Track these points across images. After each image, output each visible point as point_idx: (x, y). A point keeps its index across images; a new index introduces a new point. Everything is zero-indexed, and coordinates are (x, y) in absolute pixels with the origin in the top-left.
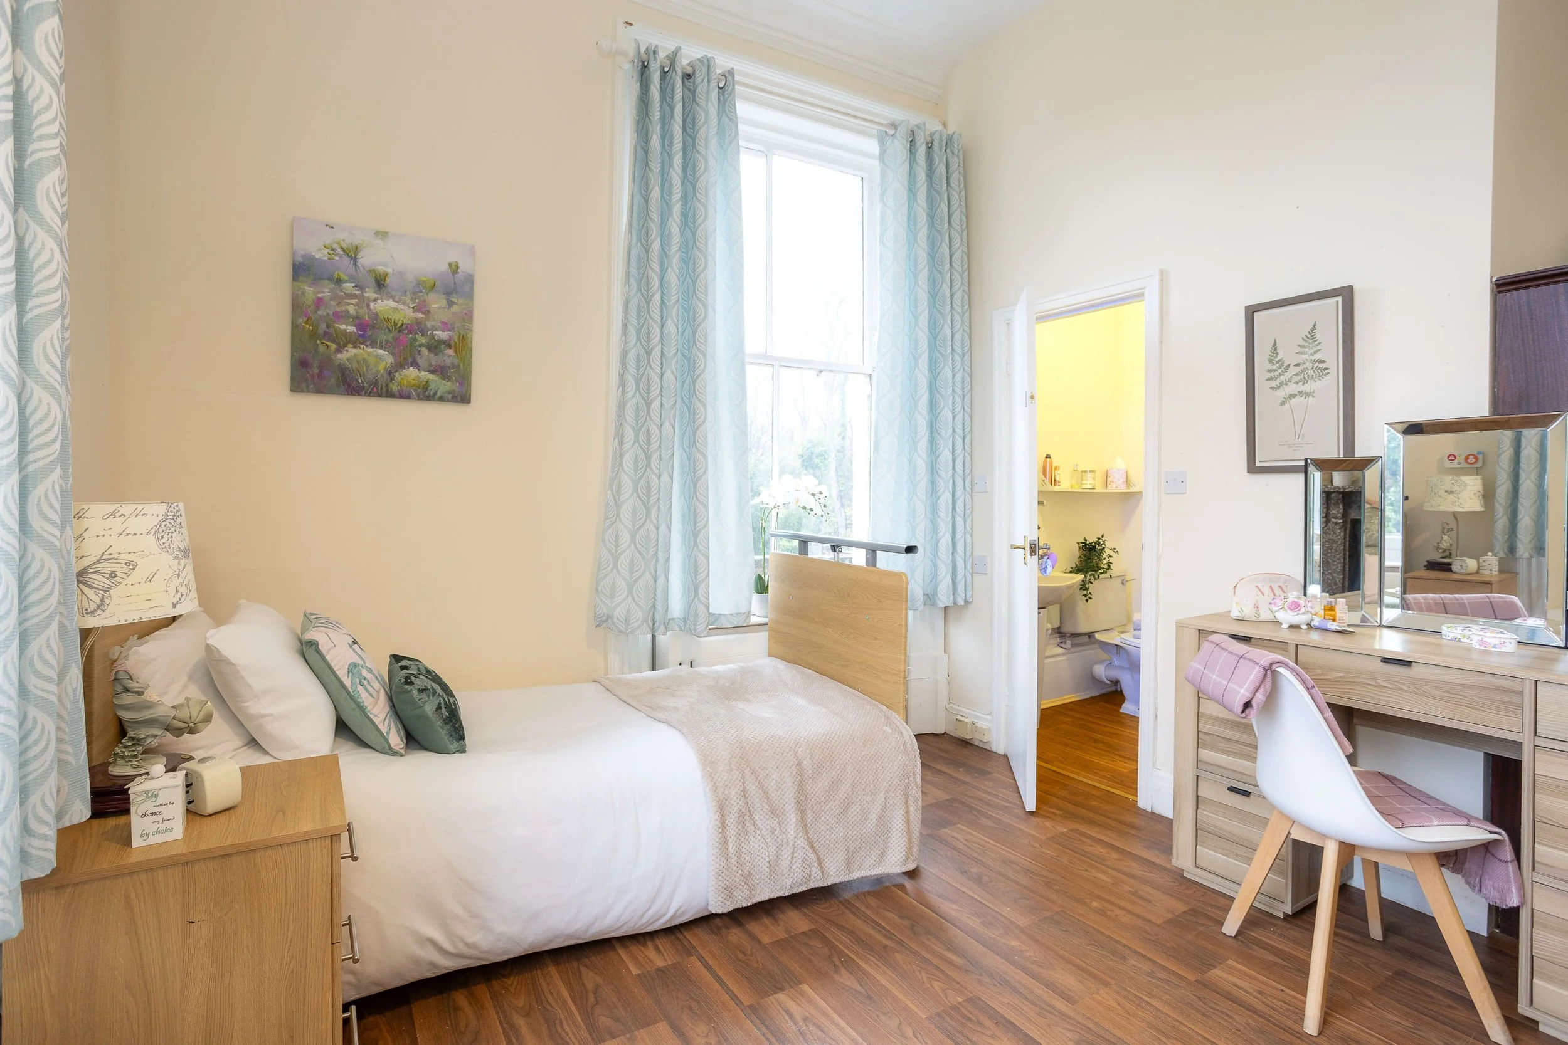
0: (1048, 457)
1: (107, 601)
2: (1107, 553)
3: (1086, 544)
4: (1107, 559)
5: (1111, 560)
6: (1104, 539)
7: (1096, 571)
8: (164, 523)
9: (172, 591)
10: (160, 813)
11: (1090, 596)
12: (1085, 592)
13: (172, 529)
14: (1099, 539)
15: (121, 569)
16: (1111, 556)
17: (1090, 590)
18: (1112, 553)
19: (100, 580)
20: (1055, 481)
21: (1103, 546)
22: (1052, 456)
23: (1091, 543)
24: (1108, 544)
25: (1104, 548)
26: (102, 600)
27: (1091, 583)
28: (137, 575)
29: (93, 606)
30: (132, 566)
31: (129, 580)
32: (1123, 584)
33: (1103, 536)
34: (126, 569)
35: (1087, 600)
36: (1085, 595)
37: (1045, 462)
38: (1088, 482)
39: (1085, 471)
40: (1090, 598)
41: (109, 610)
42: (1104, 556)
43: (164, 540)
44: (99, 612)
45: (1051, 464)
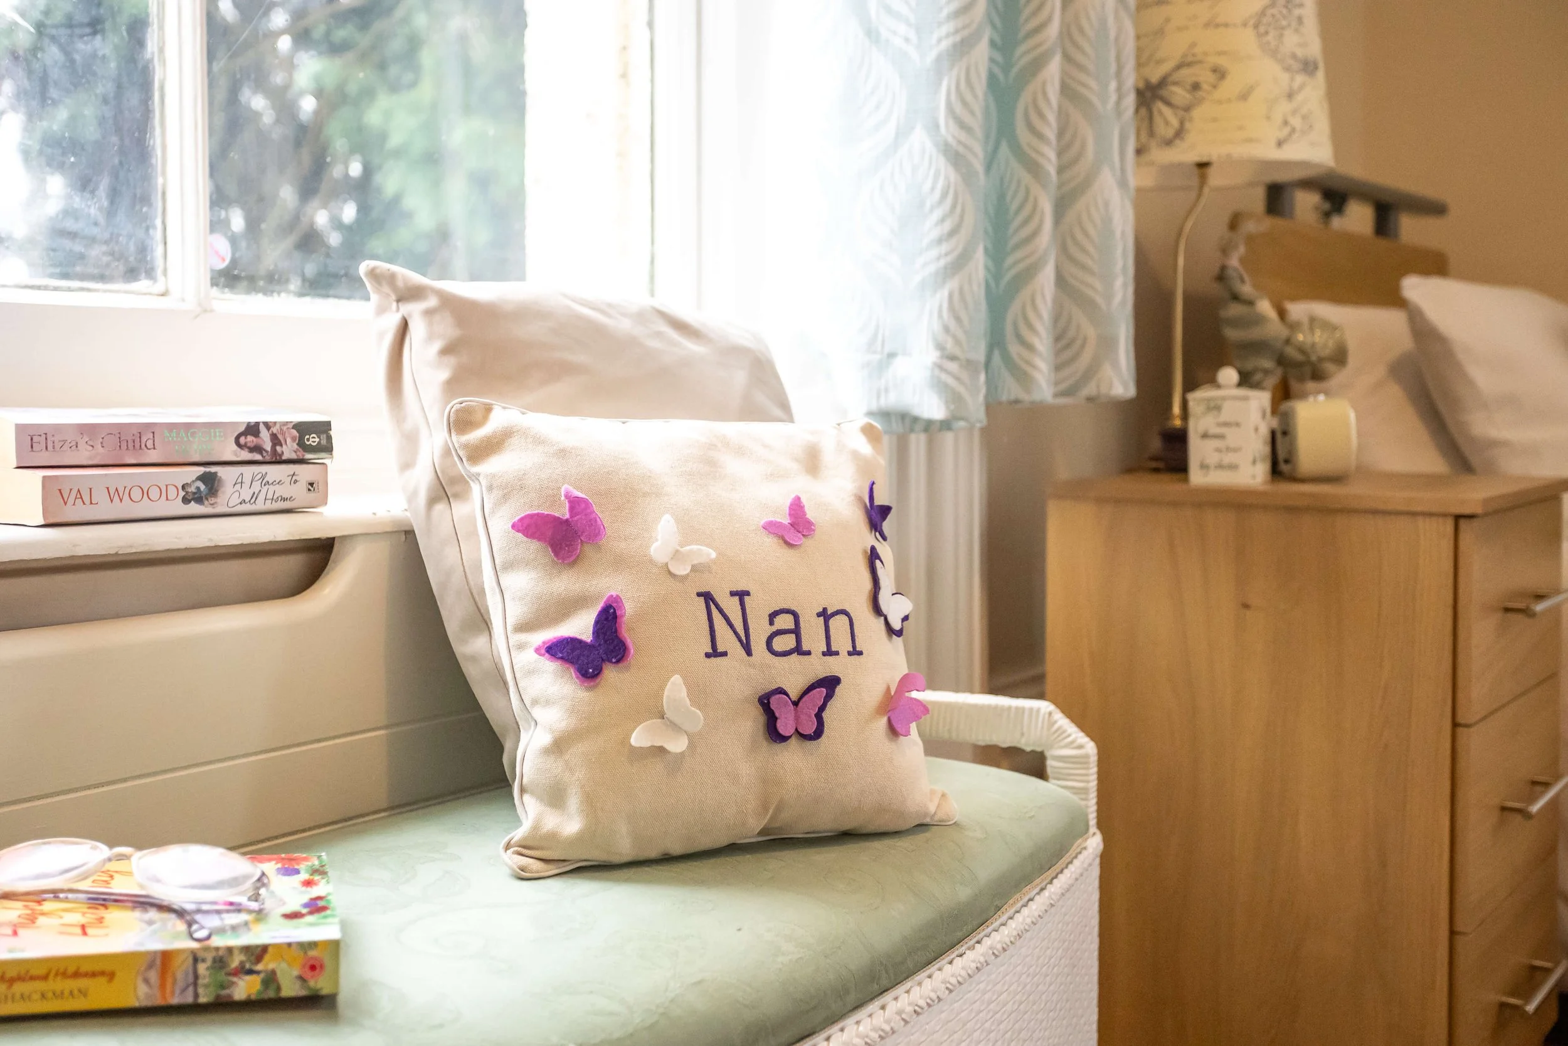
1: (1187, 125)
8: (1270, 12)
9: (1278, 118)
10: (1221, 437)
13: (1284, 23)
15: (1205, 77)
19: (1179, 94)
26: (1182, 123)
28: (1230, 87)
29: (1170, 133)
30: (1220, 73)
31: (1218, 94)
34: (1212, 78)
41: (1191, 137)
43: (1270, 38)
44: (1177, 142)
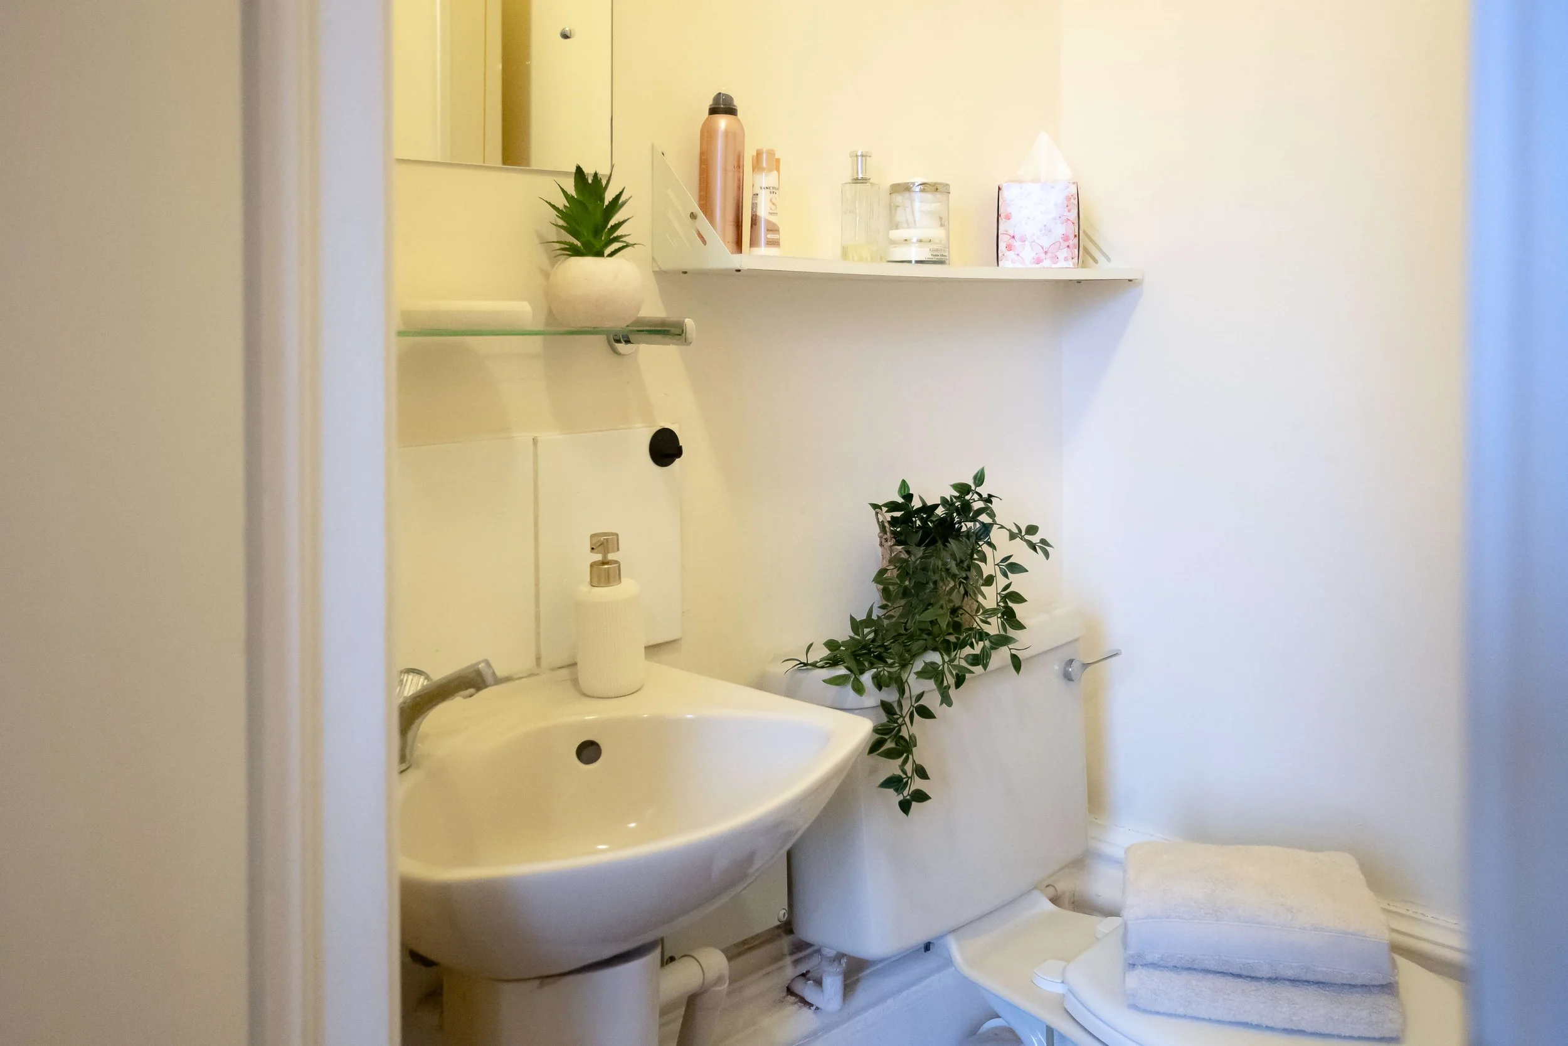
0: (723, 107)
2: (1000, 555)
3: (910, 514)
4: (1001, 582)
5: (1018, 583)
6: (984, 490)
7: (947, 648)
11: (918, 784)
12: (893, 767)
14: (963, 489)
16: (1015, 568)
17: (920, 755)
18: (1020, 552)
20: (754, 221)
21: (984, 518)
22: (738, 103)
23: (929, 509)
24: (1007, 513)
25: (986, 529)
27: (925, 713)
32: (1068, 677)
33: (979, 479)
35: (905, 807)
36: (895, 783)
37: (707, 134)
38: (914, 234)
39: (904, 188)
40: (921, 797)
42: (987, 569)
45: (735, 138)
